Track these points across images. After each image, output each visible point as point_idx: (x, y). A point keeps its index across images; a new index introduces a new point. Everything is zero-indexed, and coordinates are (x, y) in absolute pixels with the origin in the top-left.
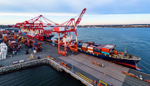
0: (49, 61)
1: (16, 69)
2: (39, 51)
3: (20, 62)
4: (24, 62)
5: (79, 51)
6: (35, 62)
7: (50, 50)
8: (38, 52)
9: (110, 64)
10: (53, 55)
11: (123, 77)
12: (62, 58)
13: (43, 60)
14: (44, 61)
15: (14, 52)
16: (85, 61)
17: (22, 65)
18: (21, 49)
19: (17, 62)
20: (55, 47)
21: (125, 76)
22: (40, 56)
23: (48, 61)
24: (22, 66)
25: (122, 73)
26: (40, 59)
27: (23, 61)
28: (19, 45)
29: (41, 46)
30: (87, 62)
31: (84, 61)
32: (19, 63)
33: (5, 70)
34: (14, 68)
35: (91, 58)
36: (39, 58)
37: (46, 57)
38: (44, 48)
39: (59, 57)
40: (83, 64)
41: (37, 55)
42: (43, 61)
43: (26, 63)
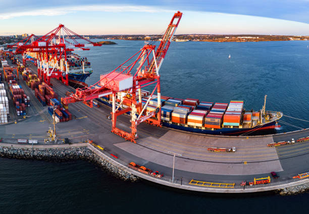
0: (93, 153)
1: (25, 155)
2: (64, 119)
3: (30, 142)
4: (38, 144)
5: (164, 124)
6: (60, 150)
7: (90, 120)
8: (63, 121)
9: (243, 140)
10: (100, 137)
11: (274, 152)
12: (124, 147)
13: (76, 147)
14: (80, 152)
15: (19, 112)
16: (191, 151)
17: (34, 151)
18: (29, 105)
19: (25, 141)
20: (99, 109)
21: (274, 149)
22: (70, 134)
23: (91, 152)
24: (35, 154)
25: (269, 148)
26: (71, 146)
27: (37, 142)
28: (26, 97)
29: (67, 108)
30: (195, 152)
31: (186, 150)
32: (28, 143)
33: (7, 151)
34: (21, 152)
35: (200, 138)
36: (68, 141)
37: (84, 142)
38: (72, 108)
39: (115, 145)
40: (188, 159)
41: (61, 131)
42: (78, 151)
43: (42, 147)
